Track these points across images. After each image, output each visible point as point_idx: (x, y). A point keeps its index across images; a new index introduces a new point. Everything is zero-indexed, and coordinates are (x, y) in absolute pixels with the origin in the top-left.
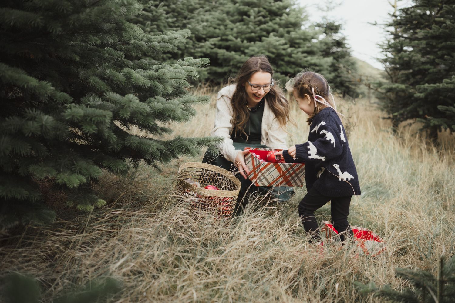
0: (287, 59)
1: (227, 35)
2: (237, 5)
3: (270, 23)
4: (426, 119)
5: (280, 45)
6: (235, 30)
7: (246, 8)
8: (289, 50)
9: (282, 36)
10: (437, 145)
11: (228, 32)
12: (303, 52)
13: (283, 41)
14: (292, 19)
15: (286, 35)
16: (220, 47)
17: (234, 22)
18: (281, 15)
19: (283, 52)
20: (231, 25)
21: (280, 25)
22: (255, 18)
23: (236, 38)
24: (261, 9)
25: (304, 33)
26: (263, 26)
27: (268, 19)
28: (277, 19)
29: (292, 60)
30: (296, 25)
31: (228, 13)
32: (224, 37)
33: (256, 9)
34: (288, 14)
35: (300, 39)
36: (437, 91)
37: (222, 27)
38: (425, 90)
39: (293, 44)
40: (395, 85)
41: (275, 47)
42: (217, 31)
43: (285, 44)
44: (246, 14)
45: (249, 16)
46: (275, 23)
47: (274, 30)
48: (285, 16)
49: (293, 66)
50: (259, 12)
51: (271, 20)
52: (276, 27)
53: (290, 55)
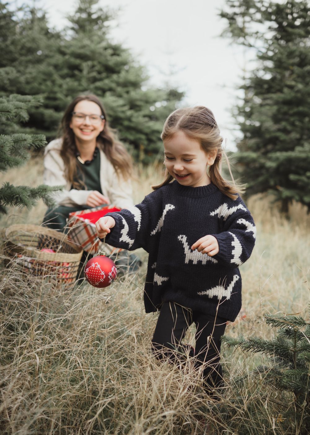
0: (126, 123)
1: (55, 93)
2: (67, 57)
3: (107, 81)
4: (277, 190)
5: (118, 106)
6: (65, 87)
7: (78, 61)
8: (129, 113)
9: (120, 96)
10: (288, 218)
11: (56, 89)
12: (145, 116)
13: (121, 102)
14: (132, 77)
15: (125, 96)
16: (46, 107)
17: (63, 77)
18: (118, 72)
19: (121, 115)
20: (59, 81)
21: (118, 84)
22: (89, 73)
23: (67, 96)
24: (95, 63)
25: (145, 94)
26: (98, 84)
27: (104, 75)
28: (115, 77)
29: (132, 125)
30: (136, 85)
31: (56, 67)
32: (52, 95)
33: (90, 63)
34: (127, 71)
35: (141, 100)
36: (289, 161)
37: (49, 83)
38: (277, 159)
39: (133, 106)
40: (246, 154)
41: (112, 109)
42: (43, 87)
43: (124, 105)
44: (77, 68)
45: (81, 71)
46: (112, 81)
47: (111, 90)
48: (123, 74)
49: (134, 132)
50: (93, 66)
51: (107, 77)
52: (113, 85)
53: (129, 119)
